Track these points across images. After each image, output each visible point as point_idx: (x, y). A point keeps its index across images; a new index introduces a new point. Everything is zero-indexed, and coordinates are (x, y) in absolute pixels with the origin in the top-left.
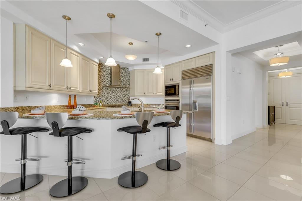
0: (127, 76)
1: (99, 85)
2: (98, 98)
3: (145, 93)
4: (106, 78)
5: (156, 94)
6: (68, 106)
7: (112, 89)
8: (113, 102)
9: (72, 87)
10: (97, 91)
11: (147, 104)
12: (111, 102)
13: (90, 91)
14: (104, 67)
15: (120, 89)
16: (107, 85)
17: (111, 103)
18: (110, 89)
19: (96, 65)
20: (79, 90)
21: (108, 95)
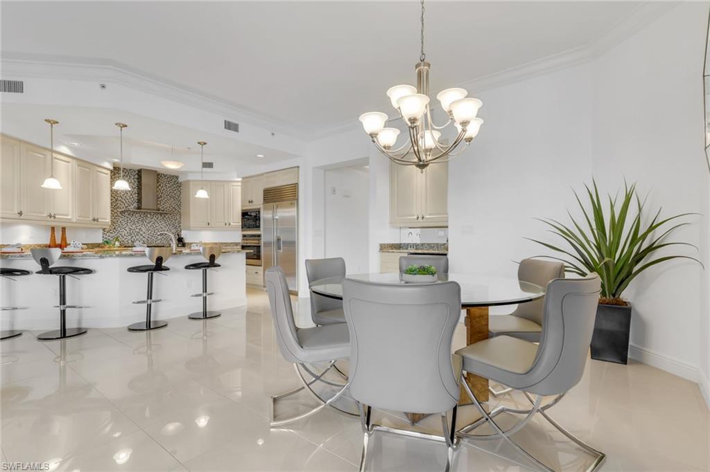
0: (175, 192)
1: (114, 206)
2: (112, 231)
3: (209, 224)
6: (49, 246)
7: (142, 216)
8: (144, 239)
9: (59, 215)
10: (108, 220)
11: (216, 244)
12: (141, 239)
13: (94, 220)
14: (123, 174)
15: (159, 216)
16: (132, 208)
18: (138, 215)
19: (107, 174)
20: (70, 219)
21: (134, 226)
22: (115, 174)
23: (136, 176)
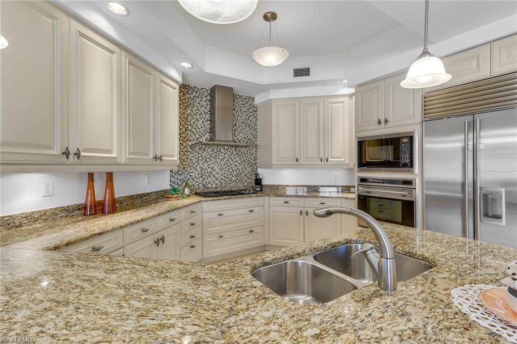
0: (251, 118)
1: (183, 138)
2: (180, 173)
3: (297, 160)
4: (201, 122)
5: (327, 160)
6: (85, 208)
7: (215, 151)
8: (217, 182)
9: (86, 150)
10: (176, 158)
12: (214, 182)
13: (156, 158)
14: (194, 94)
15: (234, 150)
16: (203, 140)
17: (214, 185)
18: (211, 149)
19: (174, 88)
21: (206, 165)
22: (184, 95)
23: (209, 98)
